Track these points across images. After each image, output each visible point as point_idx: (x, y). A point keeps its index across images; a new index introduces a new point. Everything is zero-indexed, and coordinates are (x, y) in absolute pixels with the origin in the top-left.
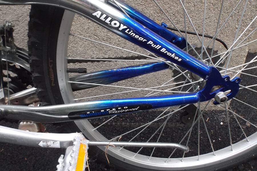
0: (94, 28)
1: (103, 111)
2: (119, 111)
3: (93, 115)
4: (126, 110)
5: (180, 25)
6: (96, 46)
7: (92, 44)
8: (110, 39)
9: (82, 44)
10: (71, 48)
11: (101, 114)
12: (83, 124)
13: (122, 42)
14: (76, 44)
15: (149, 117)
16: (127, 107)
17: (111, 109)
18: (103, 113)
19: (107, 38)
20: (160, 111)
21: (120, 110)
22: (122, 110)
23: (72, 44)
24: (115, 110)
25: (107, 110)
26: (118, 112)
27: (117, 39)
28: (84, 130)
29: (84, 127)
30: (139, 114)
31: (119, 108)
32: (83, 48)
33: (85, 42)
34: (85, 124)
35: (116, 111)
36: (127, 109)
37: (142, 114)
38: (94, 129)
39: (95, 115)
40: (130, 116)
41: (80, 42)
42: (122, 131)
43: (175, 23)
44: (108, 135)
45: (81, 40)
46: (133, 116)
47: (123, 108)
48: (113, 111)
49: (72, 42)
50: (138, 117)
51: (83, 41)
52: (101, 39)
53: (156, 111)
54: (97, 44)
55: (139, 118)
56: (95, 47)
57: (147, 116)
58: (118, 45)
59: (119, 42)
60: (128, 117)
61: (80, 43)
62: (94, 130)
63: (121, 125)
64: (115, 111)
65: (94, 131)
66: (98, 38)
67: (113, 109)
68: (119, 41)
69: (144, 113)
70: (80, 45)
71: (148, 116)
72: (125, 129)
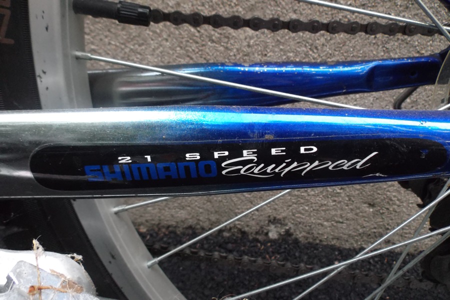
0: (192, 5)
1: (197, 156)
2: (269, 169)
3: (145, 176)
4: (308, 167)
5: (413, 13)
6: (189, 54)
7: (181, 47)
8: (228, 38)
9: (156, 45)
10: (129, 56)
11: (183, 175)
12: (111, 235)
13: (256, 49)
14: (143, 44)
15: (300, 257)
16: (315, 149)
17: (236, 152)
18: (193, 166)
19: (221, 34)
20: (328, 245)
21: (278, 160)
22: (288, 165)
23: (132, 43)
24: (254, 158)
25: (216, 155)
26: (265, 173)
27: (246, 38)
28: (113, 257)
29: (114, 247)
30: (274, 247)
31: (274, 151)
32: (158, 56)
33: (164, 43)
34: (119, 236)
35: (258, 164)
36: (310, 158)
37: (283, 247)
38: (149, 260)
39: (154, 176)
40: (252, 249)
41: (152, 40)
42: (230, 287)
43: (401, 6)
44: (190, 292)
45: (156, 35)
46: (259, 249)
47: (293, 154)
48: (244, 163)
49: (132, 40)
50: (271, 254)
51: (160, 37)
52: (206, 36)
53: (317, 244)
54: (193, 51)
55: (276, 257)
56: (188, 56)
57: (295, 255)
58: (245, 55)
59: (249, 50)
60: (246, 250)
61: (153, 44)
62: (150, 263)
63: (238, 262)
64: (251, 161)
65: (149, 267)
66: (197, 34)
67: (245, 152)
68: (249, 46)
69: (288, 246)
70: (151, 49)
71: (297, 254)
72: (237, 280)
